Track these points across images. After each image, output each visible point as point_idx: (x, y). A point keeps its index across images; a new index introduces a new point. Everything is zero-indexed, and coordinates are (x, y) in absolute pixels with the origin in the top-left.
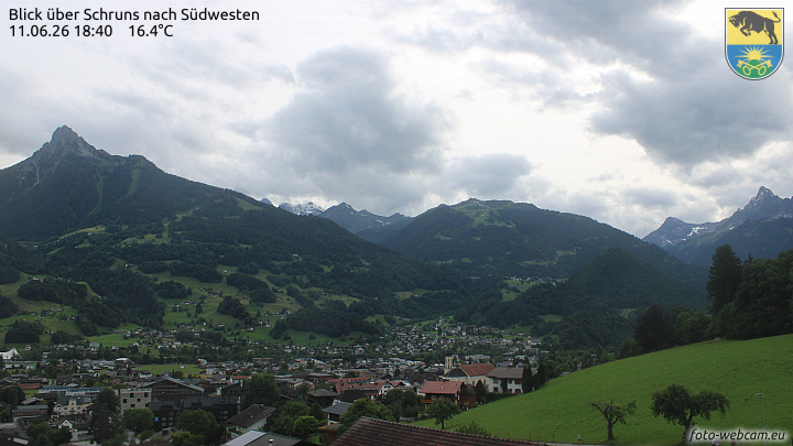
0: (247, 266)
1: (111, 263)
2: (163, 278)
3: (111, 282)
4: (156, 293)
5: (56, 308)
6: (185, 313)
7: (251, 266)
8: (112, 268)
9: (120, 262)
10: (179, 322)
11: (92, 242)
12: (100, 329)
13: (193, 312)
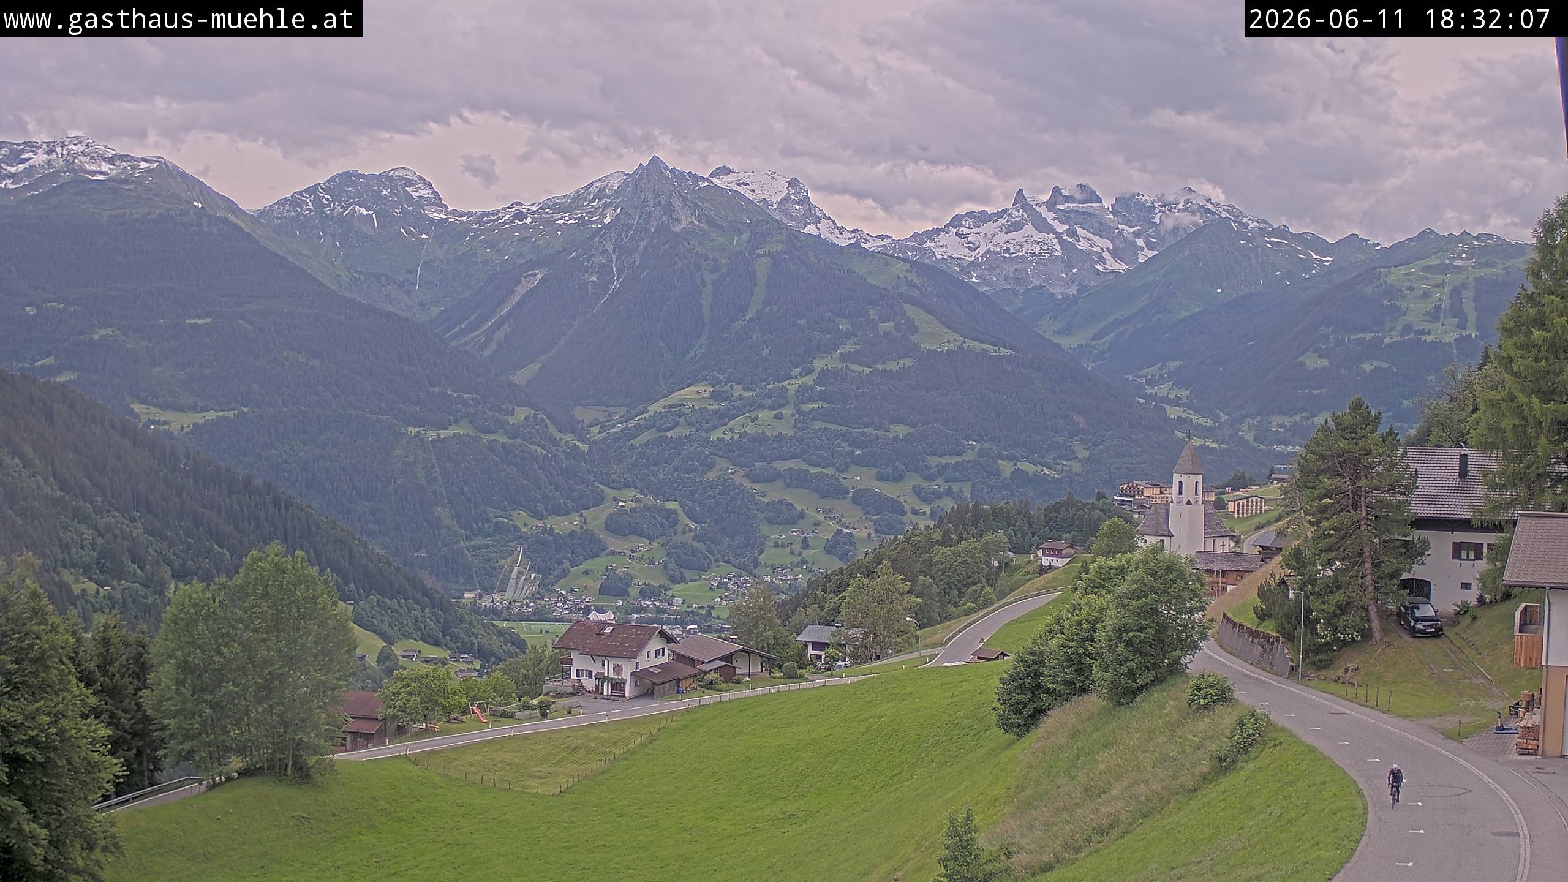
0: (889, 470)
1: (711, 466)
2: (774, 493)
3: (709, 497)
4: (760, 516)
5: (642, 545)
6: (788, 550)
7: (895, 469)
8: (711, 475)
9: (722, 463)
10: (777, 562)
11: (690, 424)
12: (688, 574)
13: (797, 547)
